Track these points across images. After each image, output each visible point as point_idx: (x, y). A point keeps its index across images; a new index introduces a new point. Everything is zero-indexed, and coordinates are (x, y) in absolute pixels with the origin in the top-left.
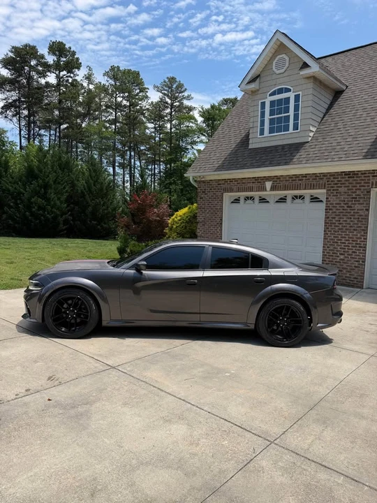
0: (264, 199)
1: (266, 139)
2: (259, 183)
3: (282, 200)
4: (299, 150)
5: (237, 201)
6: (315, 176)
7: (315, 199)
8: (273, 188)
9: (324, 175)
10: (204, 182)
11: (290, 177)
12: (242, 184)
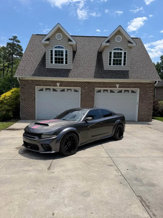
0: (55, 90)
1: (53, 65)
2: (54, 83)
3: (63, 90)
4: (70, 72)
5: (42, 90)
6: (77, 82)
7: (76, 91)
8: (60, 86)
9: (80, 82)
10: (24, 80)
11: (67, 82)
12: (45, 83)
